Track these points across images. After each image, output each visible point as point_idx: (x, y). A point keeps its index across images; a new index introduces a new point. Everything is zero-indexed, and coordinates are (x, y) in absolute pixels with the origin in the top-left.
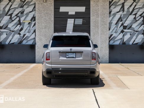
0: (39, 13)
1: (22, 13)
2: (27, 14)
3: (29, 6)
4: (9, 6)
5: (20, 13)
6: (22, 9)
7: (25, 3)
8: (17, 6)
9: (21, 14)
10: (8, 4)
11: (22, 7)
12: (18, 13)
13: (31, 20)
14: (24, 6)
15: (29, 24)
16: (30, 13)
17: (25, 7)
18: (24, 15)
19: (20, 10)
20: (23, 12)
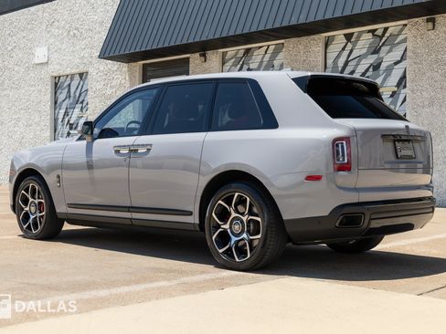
0: (415, 63)
1: (376, 67)
2: (389, 70)
3: (393, 46)
4: (346, 53)
5: (371, 70)
6: (376, 56)
7: (384, 39)
8: (364, 51)
9: (374, 70)
10: (343, 49)
11: (376, 51)
12: (367, 70)
13: (398, 85)
14: (383, 48)
15: (392, 96)
16: (396, 67)
17: (385, 49)
18: (381, 72)
19: (372, 59)
20: (380, 64)
